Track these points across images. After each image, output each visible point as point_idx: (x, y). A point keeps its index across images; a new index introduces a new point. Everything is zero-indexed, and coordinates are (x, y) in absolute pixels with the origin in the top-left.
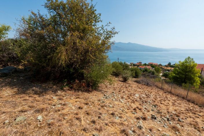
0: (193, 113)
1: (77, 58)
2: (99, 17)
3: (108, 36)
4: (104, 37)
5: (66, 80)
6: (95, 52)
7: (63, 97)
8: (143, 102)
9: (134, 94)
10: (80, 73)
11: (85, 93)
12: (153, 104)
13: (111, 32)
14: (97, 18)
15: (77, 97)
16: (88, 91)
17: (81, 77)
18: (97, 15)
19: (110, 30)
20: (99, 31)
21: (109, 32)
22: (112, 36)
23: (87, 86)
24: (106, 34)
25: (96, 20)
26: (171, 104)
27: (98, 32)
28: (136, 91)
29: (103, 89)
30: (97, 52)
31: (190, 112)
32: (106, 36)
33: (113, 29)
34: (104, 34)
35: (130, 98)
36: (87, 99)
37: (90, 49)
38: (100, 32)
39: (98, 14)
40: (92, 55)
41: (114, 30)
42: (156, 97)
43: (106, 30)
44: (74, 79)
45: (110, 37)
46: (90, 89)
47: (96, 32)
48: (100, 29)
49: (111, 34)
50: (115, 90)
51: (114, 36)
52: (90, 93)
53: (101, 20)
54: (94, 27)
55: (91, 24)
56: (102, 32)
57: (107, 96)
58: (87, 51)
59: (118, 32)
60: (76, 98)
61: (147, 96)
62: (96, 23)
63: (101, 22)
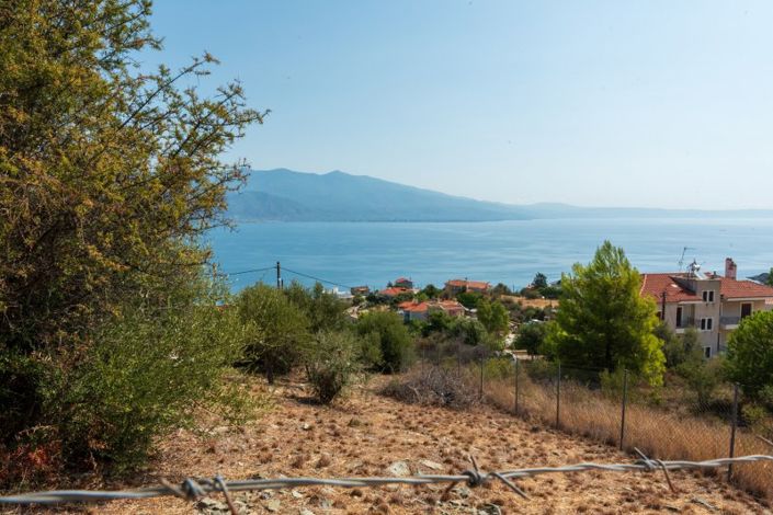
0: (648, 507)
2: (143, 18)
3: (201, 133)
4: (178, 137)
8: (430, 501)
9: (383, 466)
10: (5, 376)
12: (481, 501)
13: (217, 109)
14: (124, 20)
17: (17, 404)
18: (125, 6)
19: (214, 101)
20: (144, 99)
21: (206, 111)
22: (230, 136)
23: (68, 467)
24: (189, 117)
25: (123, 35)
26: (561, 482)
27: (135, 108)
28: (388, 446)
30: (134, 225)
31: (637, 503)
32: (193, 134)
33: (229, 97)
34: (176, 121)
35: (359, 495)
37: (79, 210)
38: (152, 106)
40: (100, 249)
41: (237, 99)
42: (495, 462)
43: (186, 99)
45: (216, 138)
47: (121, 107)
48: (151, 86)
49: (221, 121)
50: (268, 460)
51: (242, 136)
52: (95, 509)
53: (155, 36)
54: (105, 77)
55: (87, 56)
56: (160, 104)
59: (262, 111)
61: (448, 462)
62: (119, 50)
63: (156, 47)
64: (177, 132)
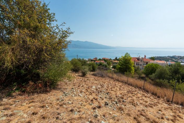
0: (131, 93)
1: (28, 58)
2: (54, 16)
3: (64, 35)
4: (60, 36)
5: (15, 84)
6: (50, 51)
7: (11, 105)
8: (98, 92)
9: (92, 87)
10: (35, 73)
11: (42, 95)
12: (106, 92)
13: (66, 32)
14: (51, 17)
15: (31, 101)
16: (46, 92)
17: (37, 77)
19: (66, 30)
20: (54, 30)
21: (64, 32)
22: (68, 36)
23: (45, 86)
24: (62, 33)
25: (51, 19)
26: (118, 89)
28: (93, 83)
29: (62, 87)
30: (53, 50)
31: (129, 93)
32: (62, 36)
33: (68, 29)
34: (60, 33)
35: (88, 91)
36: (43, 101)
37: (44, 48)
38: (55, 31)
39: (52, 13)
40: (47, 54)
41: (69, 30)
42: (108, 86)
43: (61, 30)
45: (66, 36)
46: (48, 89)
47: (51, 31)
48: (55, 28)
50: (75, 85)
51: (70, 36)
52: (48, 93)
53: (56, 19)
54: (48, 26)
55: (45, 22)
56: (57, 31)
57: (67, 93)
58: (41, 50)
59: (73, 32)
60: (30, 103)
61: (101, 86)
62: (50, 22)
63: (56, 21)
64: (60, 35)
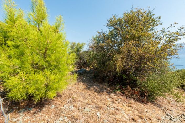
1: (131, 65)
2: (159, 20)
3: (171, 39)
5: (118, 84)
6: (152, 59)
7: (116, 101)
11: (139, 103)
13: (177, 33)
14: (155, 22)
18: (155, 19)
19: (175, 32)
20: (158, 35)
21: (173, 34)
22: (180, 38)
23: (140, 95)
24: (168, 36)
25: (154, 25)
27: (156, 37)
29: (163, 105)
33: (180, 30)
34: (165, 38)
36: (141, 111)
37: (146, 56)
38: (160, 36)
39: (157, 18)
41: (182, 30)
43: (168, 33)
44: (126, 85)
46: (146, 101)
47: (153, 38)
48: (160, 32)
49: (177, 36)
54: (151, 33)
56: (162, 35)
58: (142, 58)
60: (129, 106)
62: (153, 27)
63: (161, 24)
64: (165, 40)
